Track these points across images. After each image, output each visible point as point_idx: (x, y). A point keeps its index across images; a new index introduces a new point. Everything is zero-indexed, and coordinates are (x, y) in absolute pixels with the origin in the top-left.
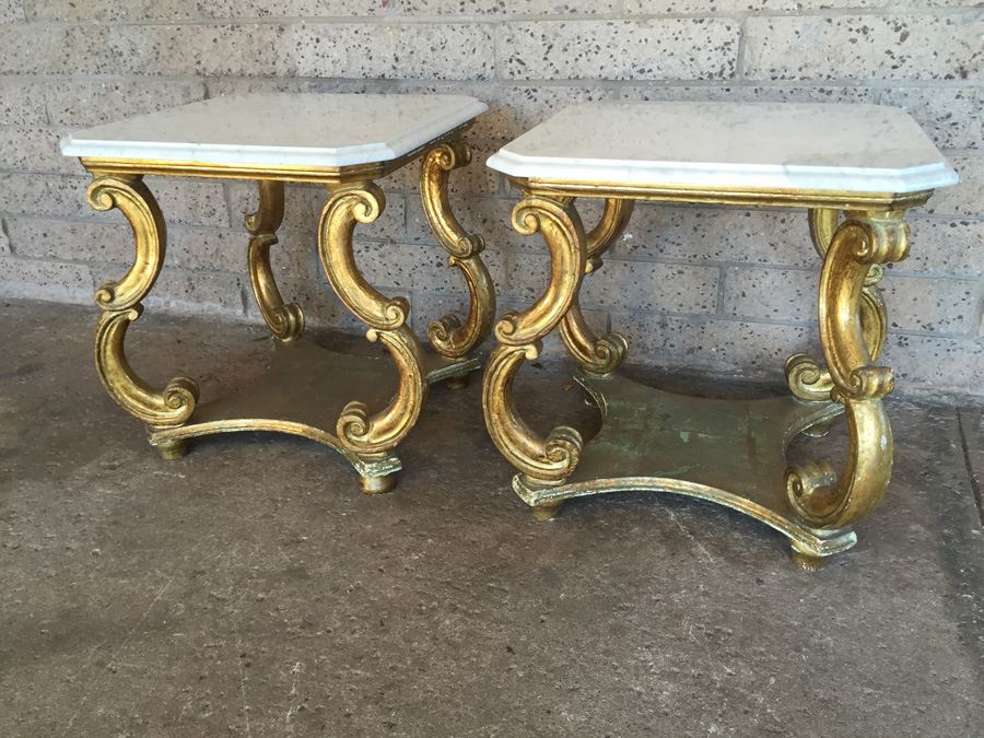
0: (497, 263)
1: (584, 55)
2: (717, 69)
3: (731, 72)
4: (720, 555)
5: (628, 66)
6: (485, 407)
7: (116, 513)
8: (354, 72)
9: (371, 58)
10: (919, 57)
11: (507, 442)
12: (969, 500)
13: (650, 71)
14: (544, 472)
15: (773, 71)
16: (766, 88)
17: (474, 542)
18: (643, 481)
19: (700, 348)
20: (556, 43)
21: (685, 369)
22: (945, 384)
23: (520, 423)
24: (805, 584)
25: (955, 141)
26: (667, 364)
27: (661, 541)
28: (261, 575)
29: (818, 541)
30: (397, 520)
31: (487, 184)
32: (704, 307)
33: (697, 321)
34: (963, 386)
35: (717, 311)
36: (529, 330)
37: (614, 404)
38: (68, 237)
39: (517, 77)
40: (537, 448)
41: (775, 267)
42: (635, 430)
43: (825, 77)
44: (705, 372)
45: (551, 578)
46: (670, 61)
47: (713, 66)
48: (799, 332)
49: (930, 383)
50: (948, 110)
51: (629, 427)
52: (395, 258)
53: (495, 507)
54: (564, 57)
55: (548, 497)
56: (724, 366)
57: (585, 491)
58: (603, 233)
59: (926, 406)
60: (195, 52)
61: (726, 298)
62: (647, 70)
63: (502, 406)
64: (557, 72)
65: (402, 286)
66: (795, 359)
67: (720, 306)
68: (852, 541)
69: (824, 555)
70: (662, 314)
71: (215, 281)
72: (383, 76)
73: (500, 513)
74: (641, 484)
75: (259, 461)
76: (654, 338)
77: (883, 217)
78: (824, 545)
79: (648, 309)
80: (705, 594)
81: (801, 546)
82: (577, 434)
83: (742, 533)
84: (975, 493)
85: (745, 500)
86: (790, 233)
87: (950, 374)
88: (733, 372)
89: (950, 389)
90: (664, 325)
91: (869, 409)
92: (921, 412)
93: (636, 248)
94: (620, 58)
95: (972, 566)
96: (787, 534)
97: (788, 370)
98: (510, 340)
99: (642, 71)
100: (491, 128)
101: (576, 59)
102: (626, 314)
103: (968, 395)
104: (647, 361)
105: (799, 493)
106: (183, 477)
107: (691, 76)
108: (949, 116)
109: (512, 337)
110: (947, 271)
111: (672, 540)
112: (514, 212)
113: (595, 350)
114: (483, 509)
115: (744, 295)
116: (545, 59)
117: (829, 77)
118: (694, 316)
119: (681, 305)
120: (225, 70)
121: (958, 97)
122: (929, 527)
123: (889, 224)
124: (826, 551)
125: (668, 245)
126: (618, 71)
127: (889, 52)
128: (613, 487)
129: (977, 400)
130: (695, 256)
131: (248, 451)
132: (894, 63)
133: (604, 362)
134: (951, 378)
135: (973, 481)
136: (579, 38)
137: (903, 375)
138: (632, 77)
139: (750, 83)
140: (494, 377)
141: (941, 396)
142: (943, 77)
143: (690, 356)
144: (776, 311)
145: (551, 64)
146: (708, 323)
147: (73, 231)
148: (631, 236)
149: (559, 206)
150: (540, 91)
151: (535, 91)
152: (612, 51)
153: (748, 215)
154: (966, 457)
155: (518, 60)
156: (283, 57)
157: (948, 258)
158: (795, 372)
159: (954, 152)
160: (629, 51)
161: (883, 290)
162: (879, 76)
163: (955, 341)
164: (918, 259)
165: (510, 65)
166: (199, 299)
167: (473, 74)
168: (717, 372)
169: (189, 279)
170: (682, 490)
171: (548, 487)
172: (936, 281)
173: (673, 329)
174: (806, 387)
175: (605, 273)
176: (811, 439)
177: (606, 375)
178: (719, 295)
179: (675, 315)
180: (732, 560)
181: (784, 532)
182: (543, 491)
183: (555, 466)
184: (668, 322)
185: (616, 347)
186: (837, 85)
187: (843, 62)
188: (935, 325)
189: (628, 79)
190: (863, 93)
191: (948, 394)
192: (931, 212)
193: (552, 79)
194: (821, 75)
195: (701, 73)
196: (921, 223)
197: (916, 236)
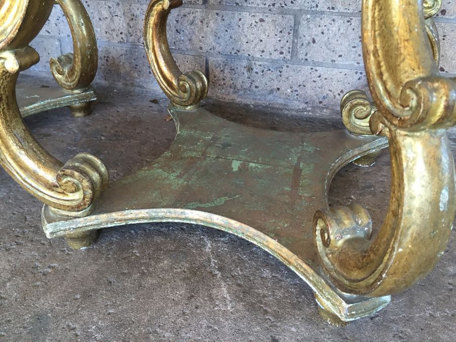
0: (119, 14)
11: (18, 169)
18: (175, 213)
21: (266, 107)
26: (253, 102)
27: (184, 279)
29: (344, 303)
32: (282, 53)
33: (277, 66)
35: (292, 57)
37: (185, 133)
40: (50, 176)
41: (342, 15)
42: (192, 158)
44: (282, 110)
48: (359, 75)
56: (297, 105)
57: (112, 222)
61: (299, 45)
65: (52, 34)
66: (350, 95)
67: (293, 52)
68: (385, 303)
69: (347, 320)
70: (248, 59)
74: (173, 215)
76: (242, 79)
78: (349, 309)
79: (235, 55)
81: (326, 303)
88: (304, 110)
90: (250, 69)
91: (424, 146)
96: (311, 285)
97: (342, 106)
102: (220, 59)
104: (239, 100)
105: (326, 243)
115: (314, 42)
118: (273, 61)
119: (263, 51)
124: (352, 316)
128: (143, 218)
130: (274, 5)
133: (186, 95)
143: (271, 97)
144: (340, 56)
146: (285, 68)
158: (348, 107)
168: (292, 110)
170: (213, 224)
173: (257, 73)
174: (358, 122)
175: (202, 22)
176: (358, 168)
177: (189, 107)
178: (293, 42)
179: (258, 60)
180: (252, 307)
181: (307, 282)
182: (61, 223)
183: (71, 196)
184: (253, 66)
185: (195, 83)
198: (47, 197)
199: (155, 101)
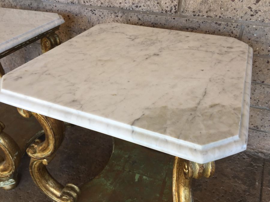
2: (169, 9)
3: (174, 11)
5: (131, 4)
10: (265, 12)
13: (140, 7)
15: (194, 12)
16: (191, 19)
22: (261, 148)
34: (268, 150)
36: (41, 154)
37: (116, 152)
42: (118, 171)
43: (218, 17)
47: (167, 7)
49: (254, 147)
51: (116, 168)
59: (252, 157)
62: (139, 6)
64: (102, 3)
82: (76, 187)
87: (264, 145)
89: (263, 150)
98: (34, 156)
99: (137, 7)
100: (80, 24)
107: (158, 11)
110: (267, 107)
117: (220, 17)
126: (127, 5)
127: (250, 8)
132: (252, 13)
134: (264, 146)
139: (184, 17)
140: (33, 167)
141: (258, 153)
151: (95, 10)
154: (261, 192)
162: (244, 19)
163: (267, 134)
164: (255, 100)
167: (69, 1)
172: (261, 110)
186: (224, 21)
187: (227, 10)
188: (259, 127)
189: (132, 9)
190: (235, 26)
191: (262, 153)
192: (263, 82)
193: (100, 6)
194: (216, 16)
195: (162, 10)
196: (258, 86)
197: (255, 91)
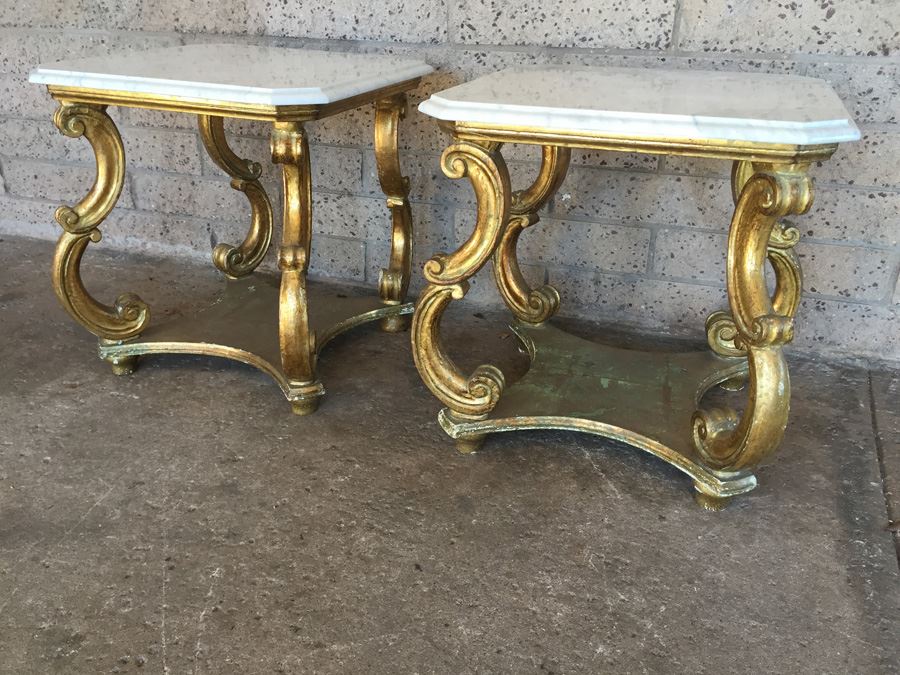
1: (530, 22)
2: (654, 40)
3: (666, 43)
4: (628, 493)
5: (571, 34)
6: (413, 342)
7: (71, 426)
8: (318, 32)
9: (333, 20)
10: (844, 34)
11: (433, 376)
12: (872, 455)
13: (591, 39)
14: (467, 407)
15: (706, 42)
16: (699, 59)
17: (398, 469)
18: (561, 421)
19: (630, 305)
20: (505, 11)
21: (615, 324)
22: (859, 349)
23: (446, 359)
24: (705, 523)
25: (876, 116)
26: (599, 319)
27: (574, 478)
28: (195, 488)
29: (719, 481)
30: (328, 446)
31: (438, 142)
32: (635, 266)
33: (630, 280)
34: (876, 350)
35: (647, 271)
36: (455, 270)
37: (543, 351)
38: (57, 179)
39: (468, 41)
40: (461, 385)
41: (704, 231)
42: (559, 375)
43: (754, 50)
44: (634, 328)
45: (465, 504)
46: (610, 30)
47: (650, 37)
48: (723, 293)
49: (844, 347)
50: (870, 86)
51: (554, 372)
52: (351, 210)
53: (421, 438)
54: (512, 23)
55: (470, 430)
56: (652, 323)
57: (505, 427)
58: (539, 190)
59: (839, 368)
60: (174, 10)
61: (656, 258)
62: (588, 38)
63: (429, 342)
64: (505, 38)
65: (357, 236)
66: (716, 316)
67: (650, 266)
68: (752, 485)
69: (723, 495)
70: (595, 272)
71: (188, 225)
72: (344, 37)
73: (425, 444)
74: (559, 423)
75: (209, 387)
76: (588, 293)
77: (788, 170)
78: (724, 486)
79: (582, 267)
80: (609, 527)
81: (703, 487)
82: (500, 373)
83: (651, 473)
84: (878, 449)
85: (655, 442)
86: (718, 199)
87: (864, 339)
88: (661, 329)
89: (864, 353)
90: (597, 282)
91: (768, 356)
92: (835, 374)
93: (573, 208)
94: (563, 26)
95: (868, 515)
96: (690, 474)
97: (708, 327)
98: (438, 279)
99: (584, 39)
101: (523, 27)
102: (562, 270)
103: (880, 360)
104: (581, 316)
105: (703, 436)
106: (136, 398)
107: (629, 46)
108: (870, 91)
109: (440, 277)
110: (864, 241)
111: (585, 478)
112: (443, 156)
113: (529, 300)
114: (410, 440)
115: (672, 256)
116: (494, 25)
117: (758, 50)
118: (625, 275)
119: (614, 264)
120: (201, 27)
121: (879, 73)
122: (830, 478)
123: (793, 177)
124: (726, 492)
125: (603, 206)
126: (562, 39)
127: (815, 28)
128: (532, 425)
129: (889, 365)
130: (628, 218)
131: (201, 377)
132: (820, 38)
133: (537, 312)
134: (865, 343)
135: (877, 439)
136: (526, 6)
137: (820, 338)
138: (574, 45)
139: (685, 54)
140: (422, 315)
141: (854, 360)
142: (866, 53)
143: (621, 313)
144: (702, 272)
145: (500, 31)
146: (638, 282)
147: (61, 174)
148: (569, 197)
149: (485, 152)
150: (489, 56)
151: (484, 55)
152: (556, 19)
153: (679, 180)
154: (873, 416)
155: (470, 26)
156: (254, 16)
157: (866, 227)
158: (714, 328)
159: (875, 126)
160: (572, 20)
161: (803, 256)
162: (806, 50)
163: (870, 307)
164: (837, 227)
165: (461, 30)
166: (173, 242)
167: (427, 38)
168: (646, 328)
169: (164, 223)
170: (597, 431)
171: (470, 421)
172: (853, 249)
173: (605, 286)
174: (725, 344)
175: (544, 231)
176: (726, 392)
177: (538, 324)
178: (649, 256)
179: (608, 272)
180: (638, 497)
181: (688, 473)
182: (465, 425)
183: (478, 401)
184: (602, 279)
185: (549, 299)
186: (766, 58)
187: (772, 36)
188: (851, 292)
189: (571, 46)
190: (790, 66)
191: (861, 358)
192: (851, 183)
193: (500, 44)
194: (751, 48)
195: (639, 43)
196: (841, 193)
197: (836, 205)
198: (455, 403)
199: (479, 315)
